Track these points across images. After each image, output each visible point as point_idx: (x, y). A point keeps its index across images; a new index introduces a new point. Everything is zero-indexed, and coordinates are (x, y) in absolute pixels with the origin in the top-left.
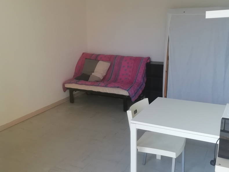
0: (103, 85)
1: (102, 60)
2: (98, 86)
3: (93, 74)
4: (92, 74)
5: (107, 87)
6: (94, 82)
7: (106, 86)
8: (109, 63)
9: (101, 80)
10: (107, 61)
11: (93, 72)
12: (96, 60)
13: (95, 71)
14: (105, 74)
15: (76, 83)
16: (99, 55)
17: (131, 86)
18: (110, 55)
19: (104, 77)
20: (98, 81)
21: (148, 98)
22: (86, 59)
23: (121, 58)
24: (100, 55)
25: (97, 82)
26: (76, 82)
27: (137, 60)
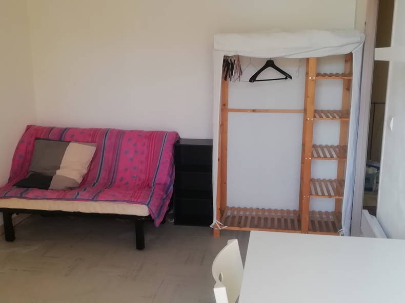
0: (86, 198)
1: (76, 141)
2: (75, 199)
3: (58, 172)
4: (55, 174)
5: (96, 201)
6: (64, 190)
7: (94, 199)
8: (92, 146)
9: (78, 186)
10: (88, 142)
11: (59, 168)
12: (60, 140)
13: (61, 165)
14: (85, 171)
15: (21, 197)
16: (66, 129)
17: (151, 195)
18: (91, 130)
19: (84, 178)
20: (71, 189)
21: (236, 240)
22: (37, 139)
23: (119, 135)
24: (69, 129)
25: (71, 191)
26: (19, 195)
27: (153, 137)
